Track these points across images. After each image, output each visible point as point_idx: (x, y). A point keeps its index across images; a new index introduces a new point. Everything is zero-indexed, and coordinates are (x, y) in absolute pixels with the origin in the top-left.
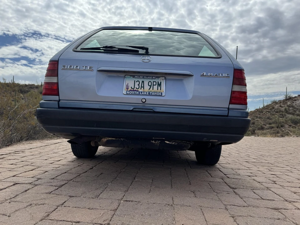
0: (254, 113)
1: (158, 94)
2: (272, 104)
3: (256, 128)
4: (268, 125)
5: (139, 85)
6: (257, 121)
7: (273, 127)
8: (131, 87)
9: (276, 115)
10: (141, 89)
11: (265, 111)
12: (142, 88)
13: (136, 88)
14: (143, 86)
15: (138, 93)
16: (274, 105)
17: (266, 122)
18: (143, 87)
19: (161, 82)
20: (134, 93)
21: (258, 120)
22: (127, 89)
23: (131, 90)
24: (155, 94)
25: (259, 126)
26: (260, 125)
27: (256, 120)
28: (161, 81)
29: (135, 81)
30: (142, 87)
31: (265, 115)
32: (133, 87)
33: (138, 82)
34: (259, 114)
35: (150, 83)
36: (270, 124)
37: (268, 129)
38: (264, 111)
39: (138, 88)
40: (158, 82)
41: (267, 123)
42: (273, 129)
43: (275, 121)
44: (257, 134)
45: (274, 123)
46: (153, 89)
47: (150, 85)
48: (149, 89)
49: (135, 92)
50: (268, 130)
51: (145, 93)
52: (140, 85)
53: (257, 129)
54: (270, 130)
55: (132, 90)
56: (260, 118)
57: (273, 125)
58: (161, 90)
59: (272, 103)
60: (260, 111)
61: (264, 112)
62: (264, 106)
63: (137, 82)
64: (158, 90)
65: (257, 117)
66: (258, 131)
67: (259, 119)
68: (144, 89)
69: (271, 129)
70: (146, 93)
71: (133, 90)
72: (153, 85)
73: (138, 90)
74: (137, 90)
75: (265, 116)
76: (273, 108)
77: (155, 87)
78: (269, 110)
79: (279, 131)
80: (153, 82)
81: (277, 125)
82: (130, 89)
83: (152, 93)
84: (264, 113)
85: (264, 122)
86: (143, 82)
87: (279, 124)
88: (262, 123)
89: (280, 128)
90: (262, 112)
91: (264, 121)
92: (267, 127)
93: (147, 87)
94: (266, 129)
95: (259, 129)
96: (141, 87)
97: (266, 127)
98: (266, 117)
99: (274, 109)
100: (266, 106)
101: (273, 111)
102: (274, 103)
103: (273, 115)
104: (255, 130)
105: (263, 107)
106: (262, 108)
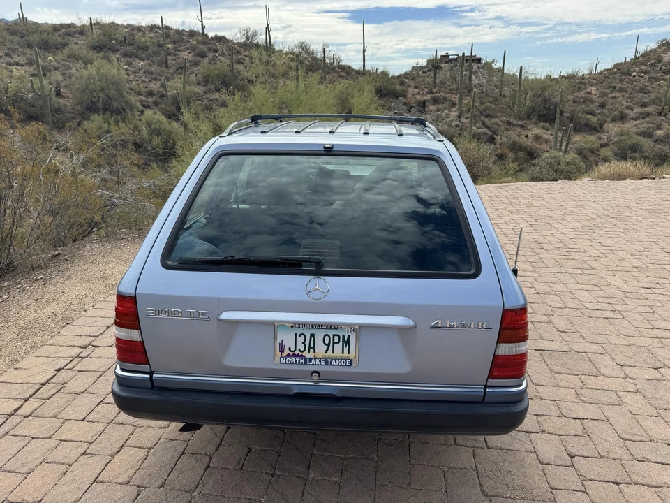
0: (608, 77)
1: (344, 362)
2: (659, 50)
3: (608, 117)
4: (637, 110)
5: (304, 343)
6: (612, 98)
7: (648, 115)
8: (290, 348)
9: (664, 80)
10: (309, 352)
11: (637, 69)
12: (312, 350)
13: (299, 350)
14: (312, 345)
15: (303, 361)
16: (665, 50)
17: (636, 99)
18: (314, 348)
19: (349, 336)
20: (296, 361)
21: (615, 97)
22: (282, 352)
23: (288, 355)
24: (337, 362)
25: (616, 113)
26: (619, 109)
27: (610, 95)
28: (350, 333)
29: (296, 334)
30: (312, 348)
31: (635, 81)
32: (293, 349)
33: (302, 337)
34: (621, 80)
35: (327, 338)
36: (644, 105)
37: (637, 119)
38: (634, 71)
39: (302, 350)
40: (343, 336)
41: (636, 104)
42: (647, 119)
43: (657, 97)
44: (608, 132)
45: (653, 102)
46: (333, 353)
47: (327, 342)
48: (326, 352)
49: (298, 360)
50: (635, 122)
51: (318, 361)
52: (307, 343)
53: (609, 120)
54: (642, 121)
55: (291, 353)
56: (621, 90)
57: (650, 109)
58: (349, 353)
59: (659, 47)
60: (626, 70)
61: (634, 74)
62: (636, 56)
63: (300, 336)
64: (343, 353)
65: (615, 88)
66: (610, 125)
67: (617, 95)
68: (315, 352)
69: (644, 118)
70: (320, 362)
71: (294, 355)
72: (334, 343)
73: (303, 354)
74: (300, 354)
75: (635, 83)
76: (659, 61)
77: (338, 347)
78: (648, 68)
79: (662, 122)
80: (334, 335)
81: (660, 108)
82: (287, 352)
83: (331, 362)
84: (634, 76)
85: (629, 100)
86: (312, 336)
87: (665, 105)
88: (624, 103)
89: (665, 116)
90: (630, 75)
91: (630, 98)
92: (636, 113)
93: (321, 348)
94: (632, 119)
95: (614, 120)
96: (310, 347)
97: (632, 115)
98: (637, 88)
99: (660, 64)
100: (643, 55)
101: (658, 68)
102: (663, 45)
103: (656, 80)
104: (605, 122)
105: (633, 57)
106: (632, 59)
